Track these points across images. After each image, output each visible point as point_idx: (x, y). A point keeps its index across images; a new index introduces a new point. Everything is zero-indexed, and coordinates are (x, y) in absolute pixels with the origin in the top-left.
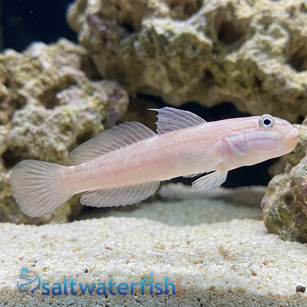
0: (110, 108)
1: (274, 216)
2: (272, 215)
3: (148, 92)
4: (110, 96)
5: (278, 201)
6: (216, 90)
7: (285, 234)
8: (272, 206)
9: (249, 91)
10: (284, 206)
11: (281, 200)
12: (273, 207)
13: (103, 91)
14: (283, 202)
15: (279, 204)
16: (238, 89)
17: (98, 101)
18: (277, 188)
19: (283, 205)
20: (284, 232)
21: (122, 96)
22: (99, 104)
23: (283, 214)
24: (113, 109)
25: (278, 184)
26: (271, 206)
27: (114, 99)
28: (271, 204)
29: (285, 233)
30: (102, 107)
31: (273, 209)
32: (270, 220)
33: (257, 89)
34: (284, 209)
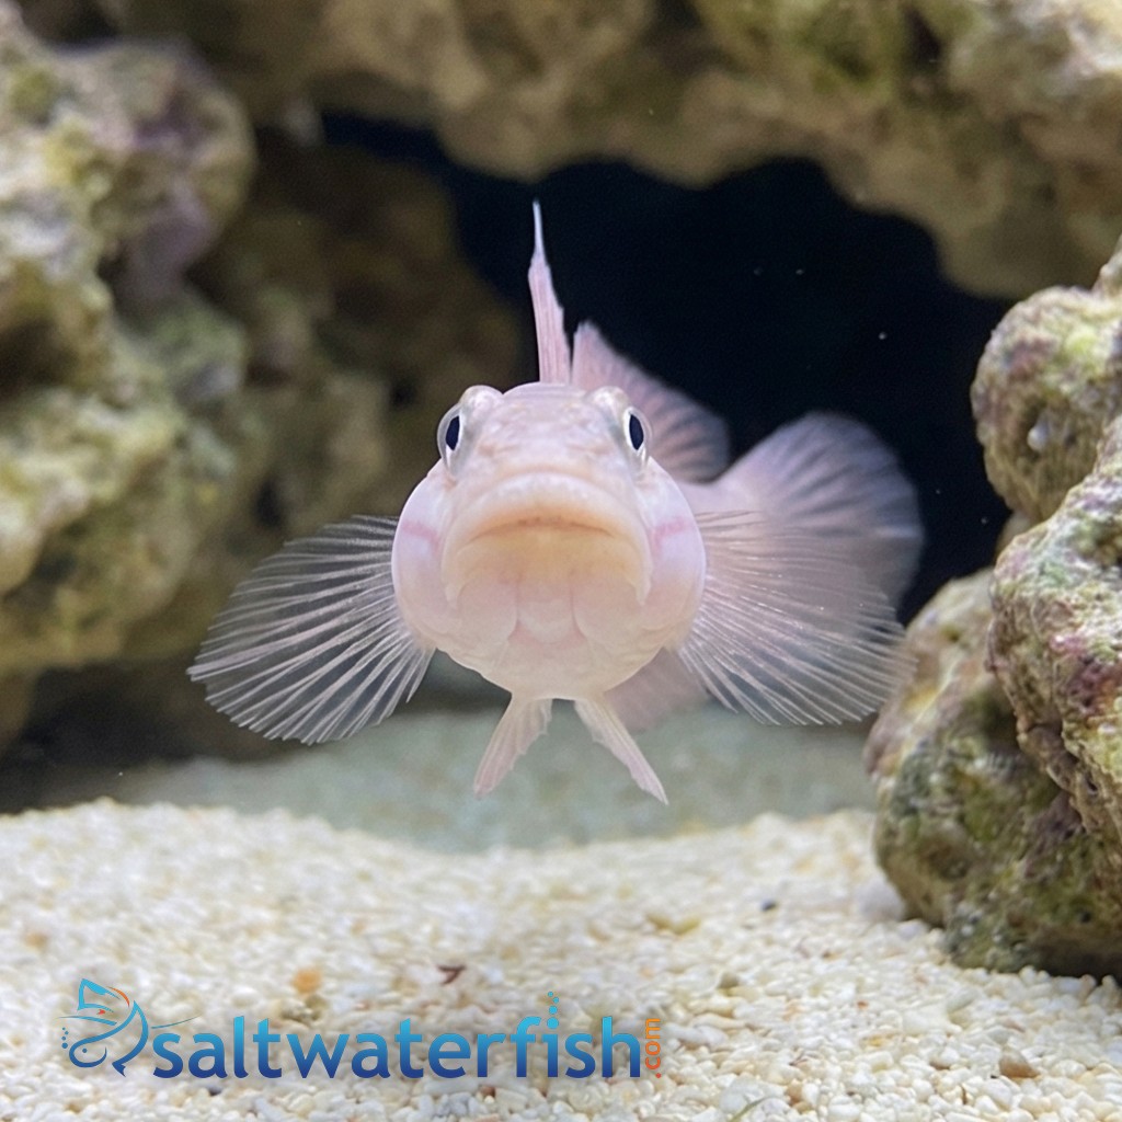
0: (149, 191)
1: (923, 817)
2: (913, 811)
3: (373, 105)
4: (146, 128)
5: (948, 734)
6: (719, 90)
7: (975, 922)
8: (916, 762)
9: (881, 92)
10: (981, 765)
11: (962, 732)
12: (921, 767)
13: (111, 99)
14: (974, 744)
15: (952, 753)
16: (821, 84)
17: (82, 155)
18: (952, 659)
19: (970, 758)
20: (967, 908)
21: (211, 126)
22: (81, 173)
23: (968, 807)
24: (163, 200)
25: (954, 638)
26: (913, 758)
27: (169, 144)
28: (908, 750)
29: (972, 916)
30: (98, 186)
31: (918, 779)
32: (900, 841)
33: (920, 85)
34: (976, 783)
